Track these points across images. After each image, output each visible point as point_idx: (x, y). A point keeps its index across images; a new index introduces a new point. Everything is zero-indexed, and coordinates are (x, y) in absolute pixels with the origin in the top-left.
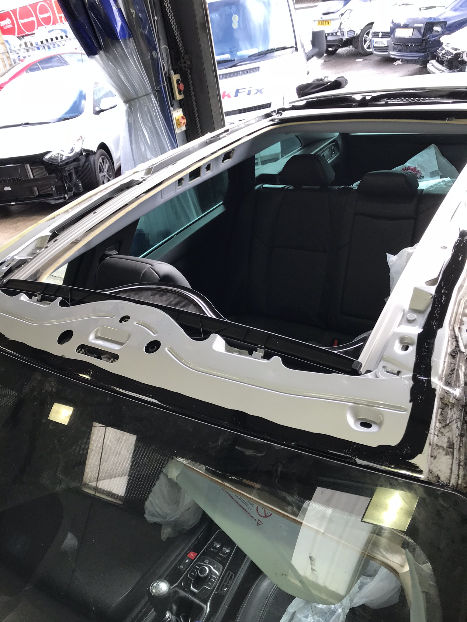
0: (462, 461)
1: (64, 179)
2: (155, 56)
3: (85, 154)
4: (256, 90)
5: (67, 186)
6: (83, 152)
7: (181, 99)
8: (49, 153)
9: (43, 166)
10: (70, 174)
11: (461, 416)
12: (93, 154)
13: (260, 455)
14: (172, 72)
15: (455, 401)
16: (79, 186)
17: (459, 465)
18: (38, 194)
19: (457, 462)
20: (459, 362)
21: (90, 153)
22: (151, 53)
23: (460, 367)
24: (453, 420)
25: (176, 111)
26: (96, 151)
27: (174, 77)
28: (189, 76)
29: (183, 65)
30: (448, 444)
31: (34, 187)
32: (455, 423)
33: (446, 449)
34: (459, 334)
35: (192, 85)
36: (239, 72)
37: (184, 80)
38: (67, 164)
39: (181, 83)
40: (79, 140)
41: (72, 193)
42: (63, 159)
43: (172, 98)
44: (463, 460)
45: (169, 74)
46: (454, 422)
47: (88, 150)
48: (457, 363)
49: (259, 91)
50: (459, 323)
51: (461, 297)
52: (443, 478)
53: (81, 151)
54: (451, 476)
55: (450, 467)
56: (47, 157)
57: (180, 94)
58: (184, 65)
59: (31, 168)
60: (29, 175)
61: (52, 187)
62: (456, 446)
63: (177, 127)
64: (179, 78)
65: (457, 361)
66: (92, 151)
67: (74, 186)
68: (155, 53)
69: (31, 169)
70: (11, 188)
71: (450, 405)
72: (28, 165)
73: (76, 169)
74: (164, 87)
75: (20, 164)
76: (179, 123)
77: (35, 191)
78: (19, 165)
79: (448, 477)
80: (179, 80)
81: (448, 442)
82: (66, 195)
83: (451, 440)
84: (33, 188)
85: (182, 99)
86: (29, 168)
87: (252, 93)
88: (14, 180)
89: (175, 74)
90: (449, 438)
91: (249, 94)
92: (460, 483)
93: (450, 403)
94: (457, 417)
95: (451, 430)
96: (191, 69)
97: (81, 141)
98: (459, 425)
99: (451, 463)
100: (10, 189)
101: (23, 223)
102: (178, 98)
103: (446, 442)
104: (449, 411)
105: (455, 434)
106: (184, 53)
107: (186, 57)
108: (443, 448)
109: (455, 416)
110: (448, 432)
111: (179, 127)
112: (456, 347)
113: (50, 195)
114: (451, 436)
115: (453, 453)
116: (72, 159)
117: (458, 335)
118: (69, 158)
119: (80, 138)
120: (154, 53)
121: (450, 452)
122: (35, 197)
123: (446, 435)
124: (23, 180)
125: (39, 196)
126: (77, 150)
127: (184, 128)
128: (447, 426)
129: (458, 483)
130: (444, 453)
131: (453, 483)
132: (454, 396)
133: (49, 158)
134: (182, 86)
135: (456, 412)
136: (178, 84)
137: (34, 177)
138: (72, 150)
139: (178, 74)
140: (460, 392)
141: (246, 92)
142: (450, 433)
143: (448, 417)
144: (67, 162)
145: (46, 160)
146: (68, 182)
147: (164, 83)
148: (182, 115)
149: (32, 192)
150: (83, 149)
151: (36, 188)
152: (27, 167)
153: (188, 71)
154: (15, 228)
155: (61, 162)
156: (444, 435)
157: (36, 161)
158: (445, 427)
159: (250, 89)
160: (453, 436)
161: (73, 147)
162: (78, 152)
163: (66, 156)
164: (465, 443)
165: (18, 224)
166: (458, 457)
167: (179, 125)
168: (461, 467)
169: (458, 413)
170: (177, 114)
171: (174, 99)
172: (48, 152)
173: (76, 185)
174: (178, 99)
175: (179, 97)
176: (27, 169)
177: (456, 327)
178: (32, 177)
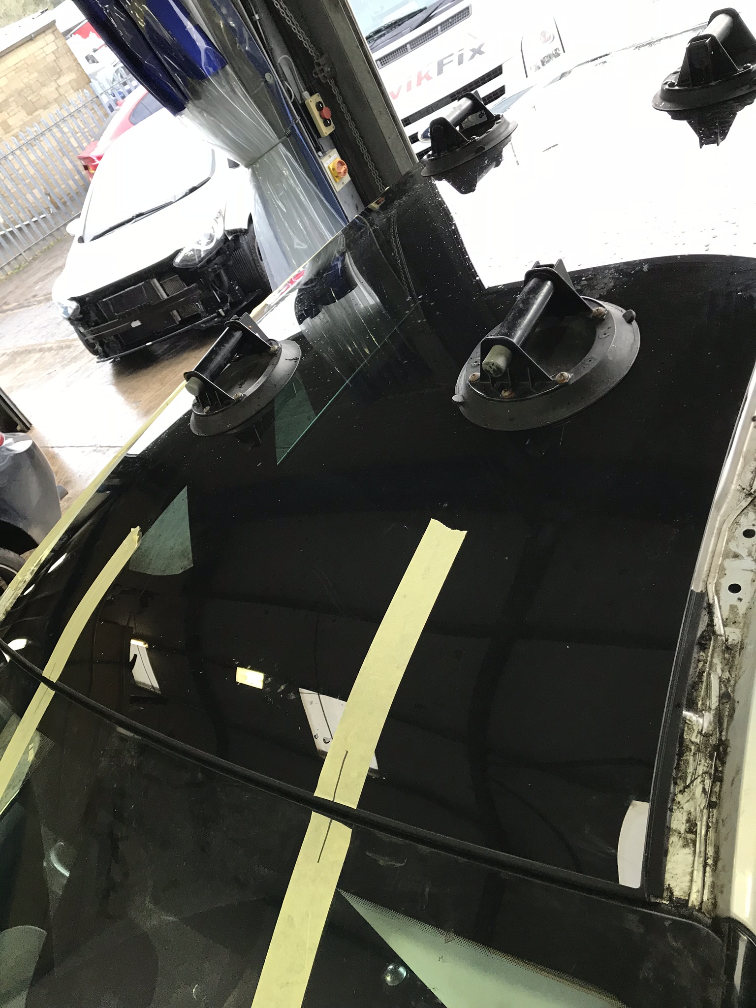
0: (711, 856)
1: (211, 287)
2: (270, 81)
3: (231, 239)
4: (471, 50)
5: (217, 294)
6: (228, 236)
7: (332, 132)
8: (180, 254)
9: (177, 275)
10: (218, 276)
11: (711, 767)
12: (244, 234)
13: (399, 865)
14: (306, 94)
15: (700, 738)
16: (235, 290)
17: (705, 865)
18: (180, 319)
19: (702, 859)
20: (712, 657)
21: (239, 234)
22: (264, 77)
23: (714, 668)
24: (696, 776)
25: (327, 156)
26: (246, 228)
27: (311, 101)
28: (335, 91)
29: (321, 76)
30: (687, 825)
31: (173, 310)
32: (700, 783)
33: (683, 836)
34: (716, 598)
35: (344, 102)
36: (436, 27)
37: (329, 99)
38: (209, 261)
39: (324, 106)
40: (217, 218)
41: (228, 304)
42: (202, 256)
43: (315, 136)
44: (712, 854)
45: (302, 98)
46: (699, 780)
47: (234, 230)
48: (709, 659)
49: (478, 51)
50: (717, 574)
51: (724, 516)
52: (679, 891)
53: (225, 236)
54: (690, 888)
55: (690, 870)
56: (178, 260)
57: (326, 124)
58: (323, 74)
59: (161, 282)
60: (159, 294)
61: (197, 303)
62: (701, 829)
63: (336, 182)
64: (320, 99)
65: (710, 654)
66: (241, 230)
67: (228, 294)
68: (269, 76)
69: (161, 285)
70: (141, 322)
71: (693, 748)
72: (155, 280)
73: (224, 265)
74: (298, 125)
75: (143, 283)
76: (337, 175)
77: (175, 316)
78: (143, 285)
79: (686, 889)
80: (320, 102)
81: (688, 821)
82: (220, 310)
83: (692, 817)
84: (171, 313)
85: (334, 130)
86: (158, 284)
87: (466, 57)
88: (140, 308)
89: (311, 94)
90: (690, 813)
91: (460, 62)
92: (705, 899)
93: (692, 743)
94: (703, 770)
95: (693, 798)
96: (334, 78)
97: (220, 220)
98: (707, 787)
99: (691, 862)
100: (140, 324)
101: (170, 369)
102: (326, 133)
103: (684, 821)
104: (691, 759)
105: (699, 806)
106: (317, 55)
107: (322, 61)
108: (680, 833)
109: (700, 770)
110: (688, 801)
111: (338, 181)
112: (708, 625)
113: (198, 317)
114: (692, 810)
115: (694, 842)
116: (214, 252)
117: (714, 599)
118: (209, 252)
119: (219, 214)
120: (267, 76)
121: (690, 841)
122: (178, 325)
123: (684, 807)
124: (154, 304)
125: (184, 323)
126: (219, 235)
127: (347, 178)
128: (686, 790)
129: (702, 900)
130: (681, 843)
131: (693, 902)
132: (699, 730)
133: (180, 262)
134: (327, 112)
135: (703, 761)
136: (320, 109)
137: (168, 295)
138: (211, 238)
139: (316, 93)
140: (710, 720)
141: (455, 58)
142: (691, 802)
143: (688, 771)
144: (208, 260)
145: (177, 265)
146: (217, 289)
147: (296, 120)
148: (339, 159)
149: (172, 319)
150: (226, 231)
151: (175, 312)
152: (153, 283)
153: (331, 83)
154: (160, 382)
155: (200, 262)
156: (682, 808)
157: (164, 270)
158: (684, 791)
159: (461, 52)
160: (696, 810)
161: (212, 233)
162: (221, 238)
163: (205, 251)
164: (716, 820)
165: (164, 372)
166: (703, 849)
167: (337, 177)
168: (708, 869)
169: (706, 762)
170: (331, 161)
171: (319, 136)
172: (178, 252)
173: (231, 290)
174: (326, 135)
175: (326, 131)
176: (156, 286)
177: (710, 583)
178: (165, 296)
